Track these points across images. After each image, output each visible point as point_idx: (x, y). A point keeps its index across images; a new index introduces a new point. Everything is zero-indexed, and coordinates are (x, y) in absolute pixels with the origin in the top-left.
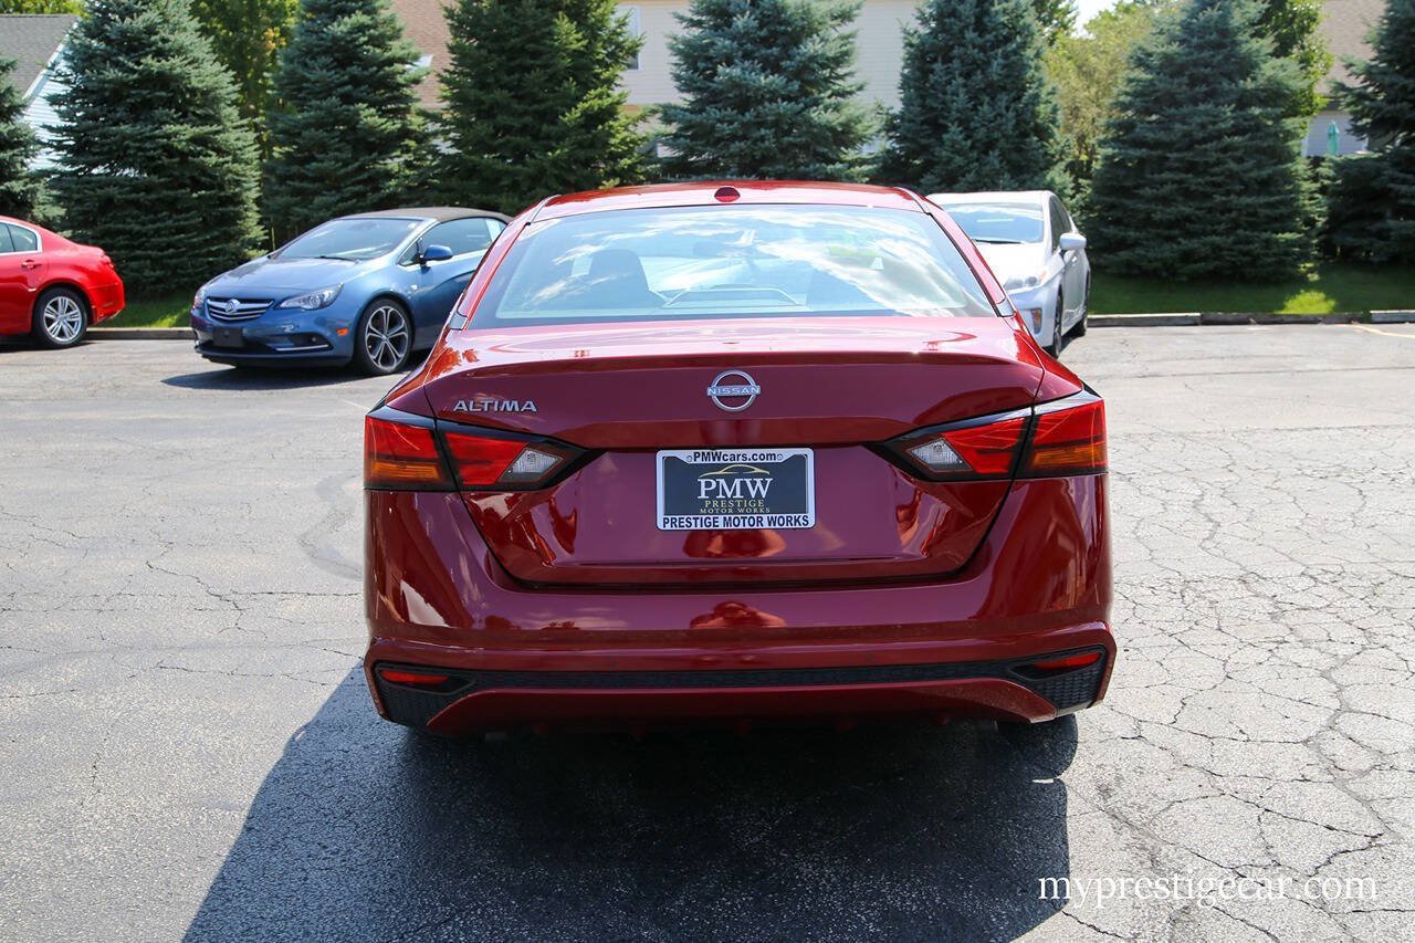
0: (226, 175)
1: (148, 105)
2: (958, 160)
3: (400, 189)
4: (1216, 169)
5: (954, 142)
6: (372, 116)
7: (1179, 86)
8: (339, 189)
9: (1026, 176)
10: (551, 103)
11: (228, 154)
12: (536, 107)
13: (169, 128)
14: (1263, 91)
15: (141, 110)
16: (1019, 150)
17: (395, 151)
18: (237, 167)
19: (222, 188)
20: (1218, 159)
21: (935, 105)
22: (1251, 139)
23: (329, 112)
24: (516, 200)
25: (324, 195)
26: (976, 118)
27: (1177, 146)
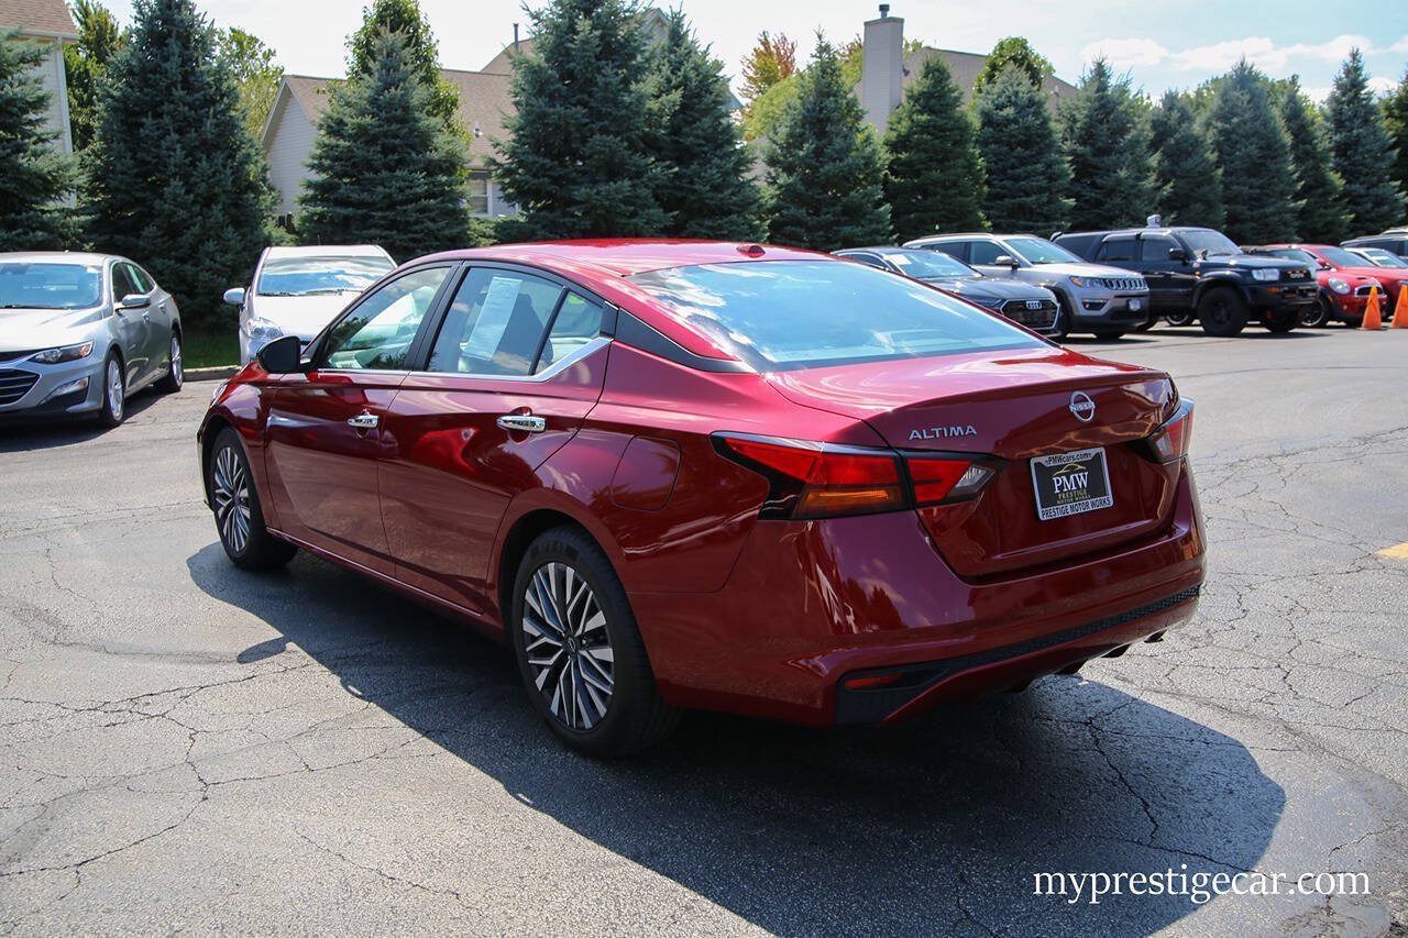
2: (182, 213)
4: (417, 227)
5: (176, 196)
7: (374, 153)
9: (246, 229)
14: (445, 162)
16: (236, 205)
20: (417, 218)
21: (149, 159)
22: (442, 202)
26: (195, 173)
27: (379, 206)
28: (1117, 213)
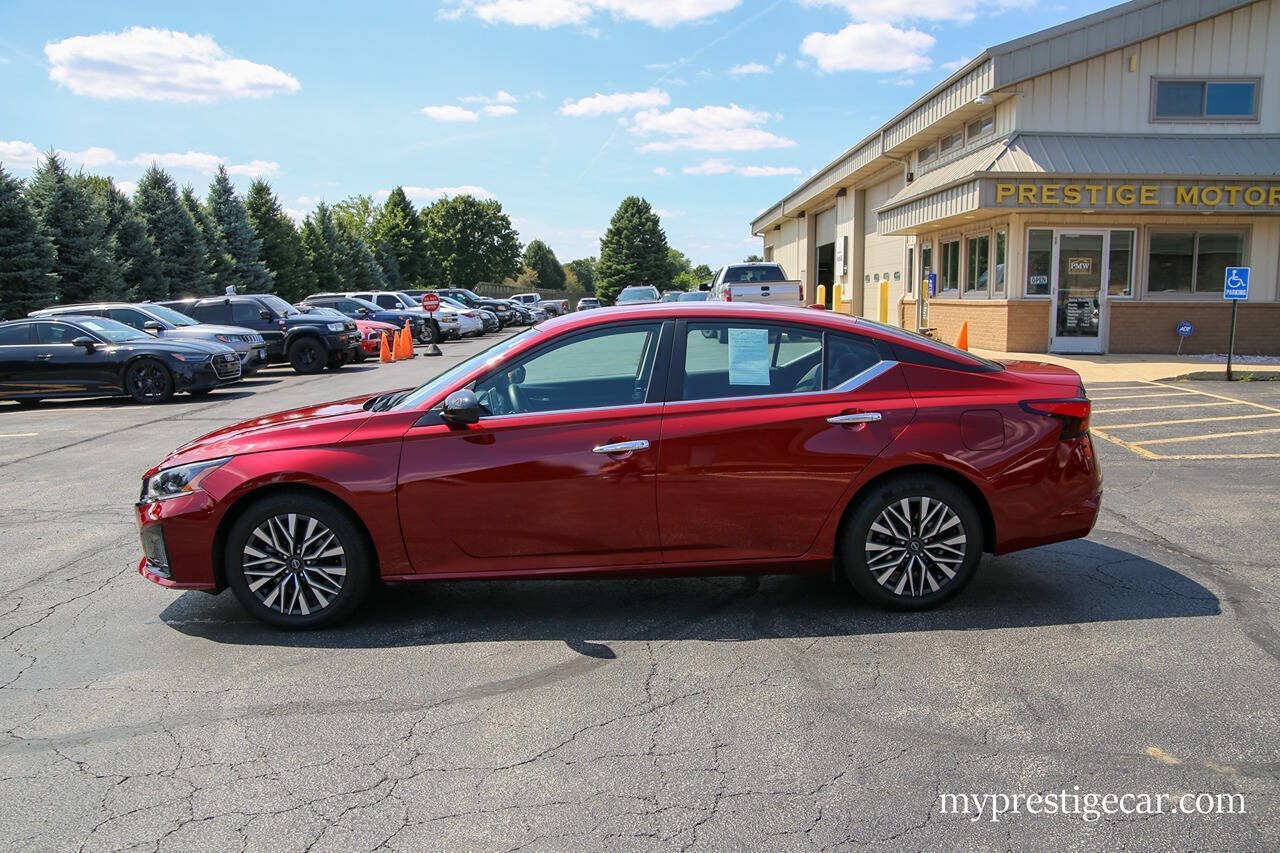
28: (93, 285)
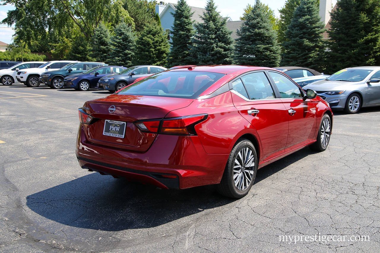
0: (271, 57)
1: (255, 40)
3: (313, 61)
6: (307, 42)
8: (297, 61)
10: (356, 37)
11: (273, 51)
12: (352, 39)
13: (259, 46)
15: (254, 41)
17: (313, 51)
18: (274, 55)
19: (270, 60)
23: (296, 41)
24: (341, 64)
25: (293, 62)
